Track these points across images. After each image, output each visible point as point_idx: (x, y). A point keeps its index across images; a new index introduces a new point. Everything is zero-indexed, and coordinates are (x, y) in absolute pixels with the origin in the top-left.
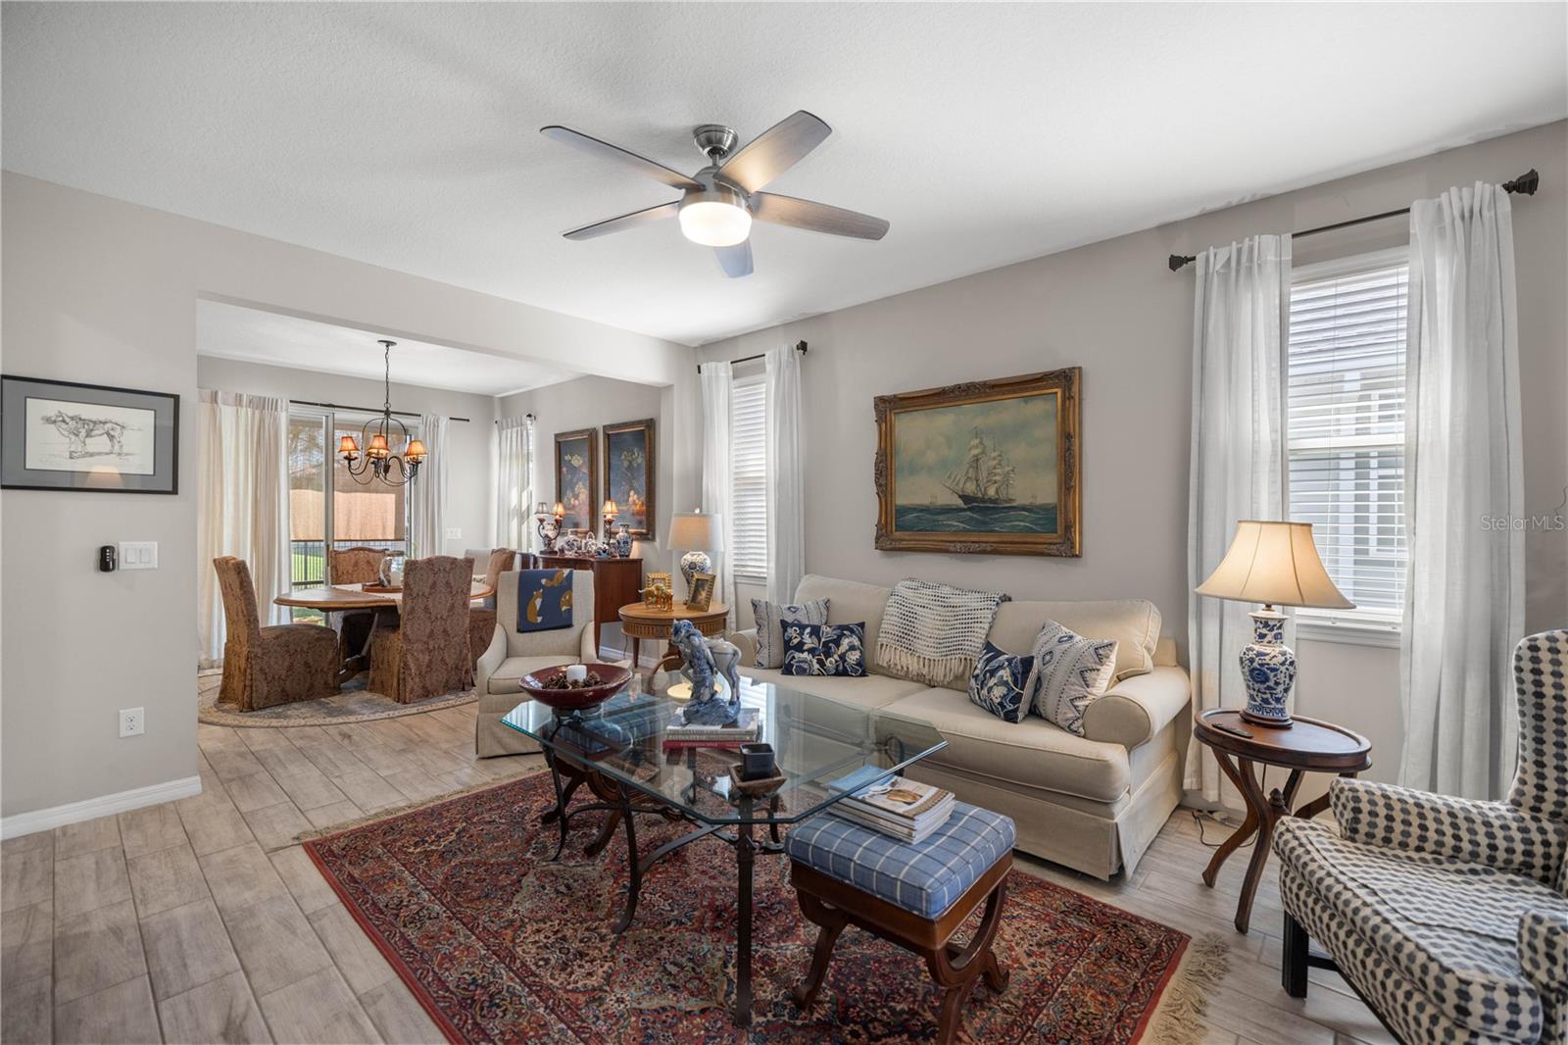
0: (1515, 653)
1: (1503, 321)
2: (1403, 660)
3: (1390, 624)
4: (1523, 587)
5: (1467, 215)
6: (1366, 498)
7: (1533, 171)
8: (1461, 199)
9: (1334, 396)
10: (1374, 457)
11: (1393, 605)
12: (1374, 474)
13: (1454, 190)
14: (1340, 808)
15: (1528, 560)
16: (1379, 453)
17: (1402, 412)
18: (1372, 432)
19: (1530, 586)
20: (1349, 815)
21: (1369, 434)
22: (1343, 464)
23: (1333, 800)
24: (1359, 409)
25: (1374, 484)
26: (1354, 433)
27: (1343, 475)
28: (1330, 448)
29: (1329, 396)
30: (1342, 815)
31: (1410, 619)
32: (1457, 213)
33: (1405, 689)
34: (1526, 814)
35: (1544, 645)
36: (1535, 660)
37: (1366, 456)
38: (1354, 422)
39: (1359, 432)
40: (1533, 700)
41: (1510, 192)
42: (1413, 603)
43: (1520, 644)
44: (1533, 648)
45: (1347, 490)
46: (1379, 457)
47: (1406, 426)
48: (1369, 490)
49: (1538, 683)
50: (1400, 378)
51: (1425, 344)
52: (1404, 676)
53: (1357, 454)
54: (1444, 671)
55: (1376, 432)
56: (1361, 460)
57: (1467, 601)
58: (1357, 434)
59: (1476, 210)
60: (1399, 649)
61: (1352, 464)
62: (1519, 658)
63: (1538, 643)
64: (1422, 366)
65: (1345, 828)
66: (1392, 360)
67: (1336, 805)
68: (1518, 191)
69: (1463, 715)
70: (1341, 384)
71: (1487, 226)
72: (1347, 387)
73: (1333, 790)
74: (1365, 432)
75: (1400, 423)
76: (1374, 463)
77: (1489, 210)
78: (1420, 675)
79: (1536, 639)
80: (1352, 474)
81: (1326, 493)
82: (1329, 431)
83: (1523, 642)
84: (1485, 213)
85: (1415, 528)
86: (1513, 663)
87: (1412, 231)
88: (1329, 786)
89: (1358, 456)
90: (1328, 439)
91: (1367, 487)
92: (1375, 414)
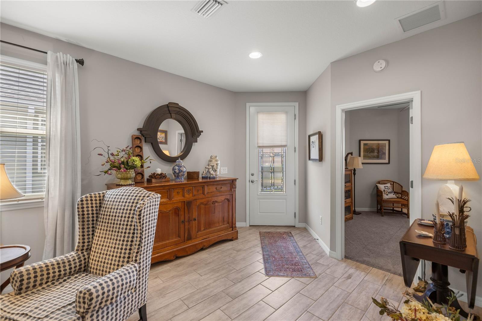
0: (77, 203)
1: (75, 100)
2: (45, 210)
3: (40, 198)
4: (81, 180)
5: (65, 63)
6: (37, 153)
7: (83, 59)
8: (63, 57)
9: (18, 112)
10: (40, 138)
11: (42, 191)
12: (40, 144)
13: (61, 53)
14: (14, 282)
15: (82, 172)
16: (41, 137)
17: (45, 123)
18: (39, 129)
19: (82, 180)
20: (18, 284)
21: (38, 130)
22: (28, 140)
23: (11, 280)
24: (34, 120)
25: (40, 148)
26: (32, 128)
27: (28, 144)
28: (16, 133)
29: (16, 112)
30: (15, 285)
31: (48, 196)
32: (62, 61)
33: (46, 220)
34: (80, 253)
35: (84, 199)
36: (82, 204)
37: (37, 137)
38: (33, 124)
39: (35, 128)
40: (82, 216)
41: (77, 62)
42: (48, 190)
43: (78, 200)
44: (82, 201)
45: (30, 150)
46: (41, 138)
47: (46, 128)
48: (38, 150)
49: (83, 211)
50: (44, 111)
51: (52, 101)
52: (45, 216)
53: (33, 136)
54: (58, 211)
55: (40, 129)
56: (35, 139)
57: (65, 187)
58: (33, 129)
59: (68, 63)
60: (44, 207)
61: (31, 140)
62: (78, 205)
63: (83, 199)
64: (52, 108)
65: (17, 290)
66: (41, 104)
67: (13, 282)
68: (79, 63)
69: (64, 224)
70: (27, 109)
71: (71, 69)
72: (30, 111)
73: (11, 276)
74: (37, 129)
75: (44, 127)
76: (40, 140)
77: (72, 65)
78: (50, 214)
79: (82, 198)
80: (31, 144)
81: (15, 150)
82: (16, 126)
83: (79, 199)
84: (70, 65)
85: (49, 164)
86: (77, 206)
87: (48, 61)
88: (10, 275)
89: (34, 137)
90: (16, 129)
91: (37, 149)
92: (40, 123)
